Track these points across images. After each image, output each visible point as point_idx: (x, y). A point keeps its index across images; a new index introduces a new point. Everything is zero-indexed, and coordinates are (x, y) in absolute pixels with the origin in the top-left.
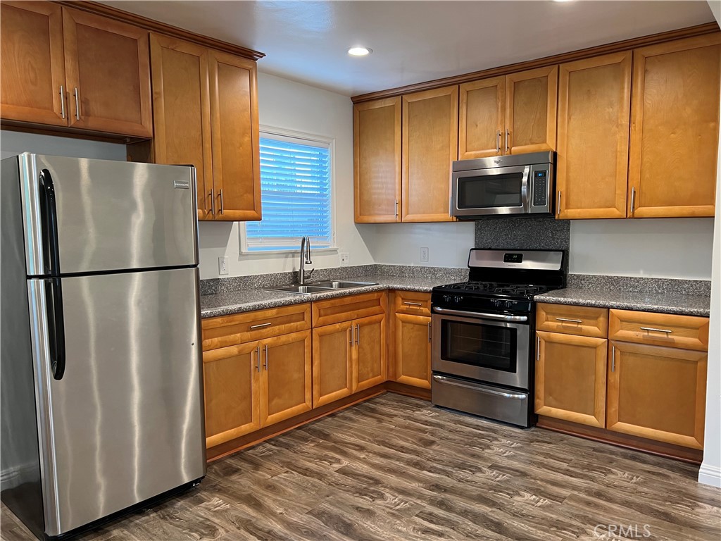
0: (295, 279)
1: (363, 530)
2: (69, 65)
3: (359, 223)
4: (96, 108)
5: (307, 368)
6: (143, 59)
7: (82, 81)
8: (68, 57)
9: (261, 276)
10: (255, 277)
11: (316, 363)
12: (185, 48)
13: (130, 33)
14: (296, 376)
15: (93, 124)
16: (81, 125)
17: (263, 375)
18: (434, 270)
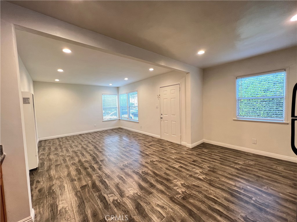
1: (185, 211)
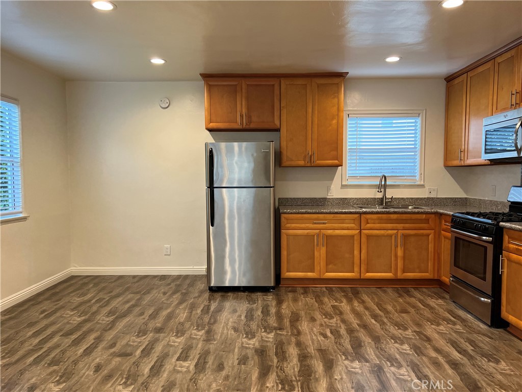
0: (381, 201)
2: (243, 103)
3: (447, 167)
4: (254, 119)
5: (356, 252)
6: (277, 92)
7: (248, 109)
8: (243, 100)
9: (356, 198)
10: (351, 199)
11: (363, 252)
12: (300, 81)
13: (271, 82)
14: (347, 255)
15: (252, 126)
16: (247, 127)
17: (323, 250)
18: (497, 203)
